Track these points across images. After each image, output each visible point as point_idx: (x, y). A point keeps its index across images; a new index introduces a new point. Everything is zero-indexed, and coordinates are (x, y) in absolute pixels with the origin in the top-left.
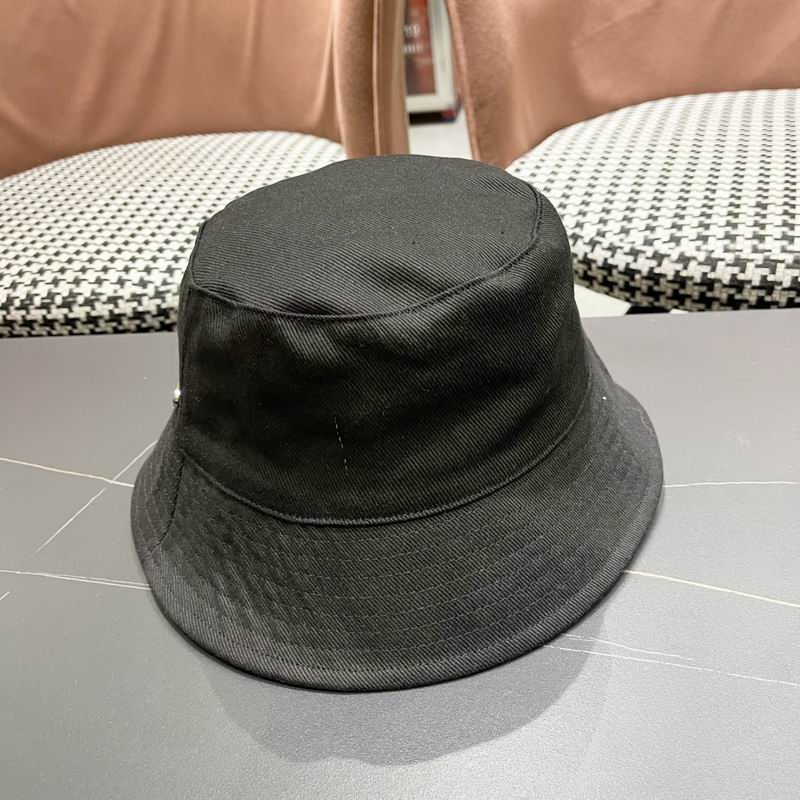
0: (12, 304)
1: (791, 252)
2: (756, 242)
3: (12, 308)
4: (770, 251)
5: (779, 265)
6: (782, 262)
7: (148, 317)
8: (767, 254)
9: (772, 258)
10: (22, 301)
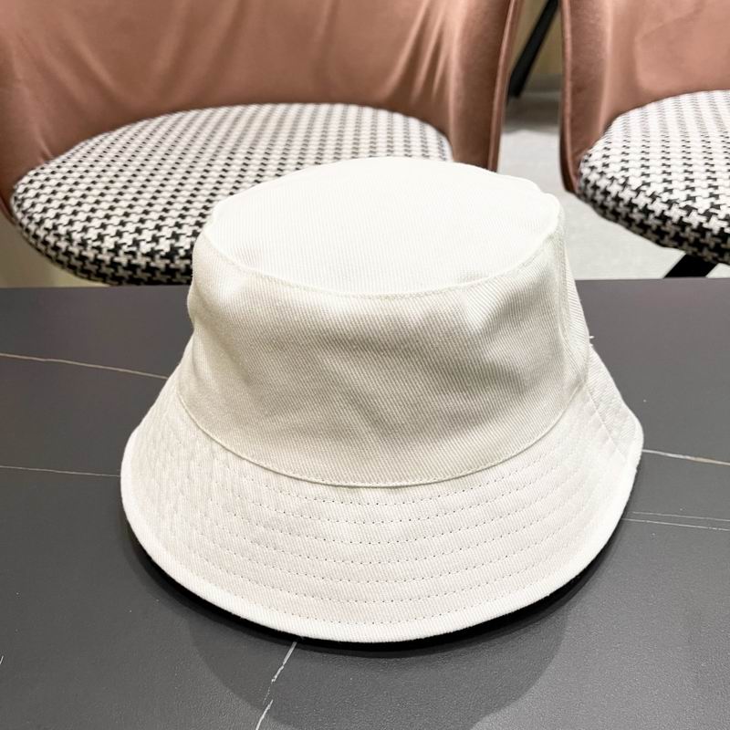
0: (177, 254)
3: (176, 257)
10: (186, 251)
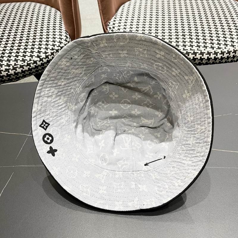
1: (193, 50)
2: (184, 47)
4: (188, 50)
5: (190, 54)
6: (191, 53)
7: (12, 76)
8: (187, 50)
9: (188, 52)
